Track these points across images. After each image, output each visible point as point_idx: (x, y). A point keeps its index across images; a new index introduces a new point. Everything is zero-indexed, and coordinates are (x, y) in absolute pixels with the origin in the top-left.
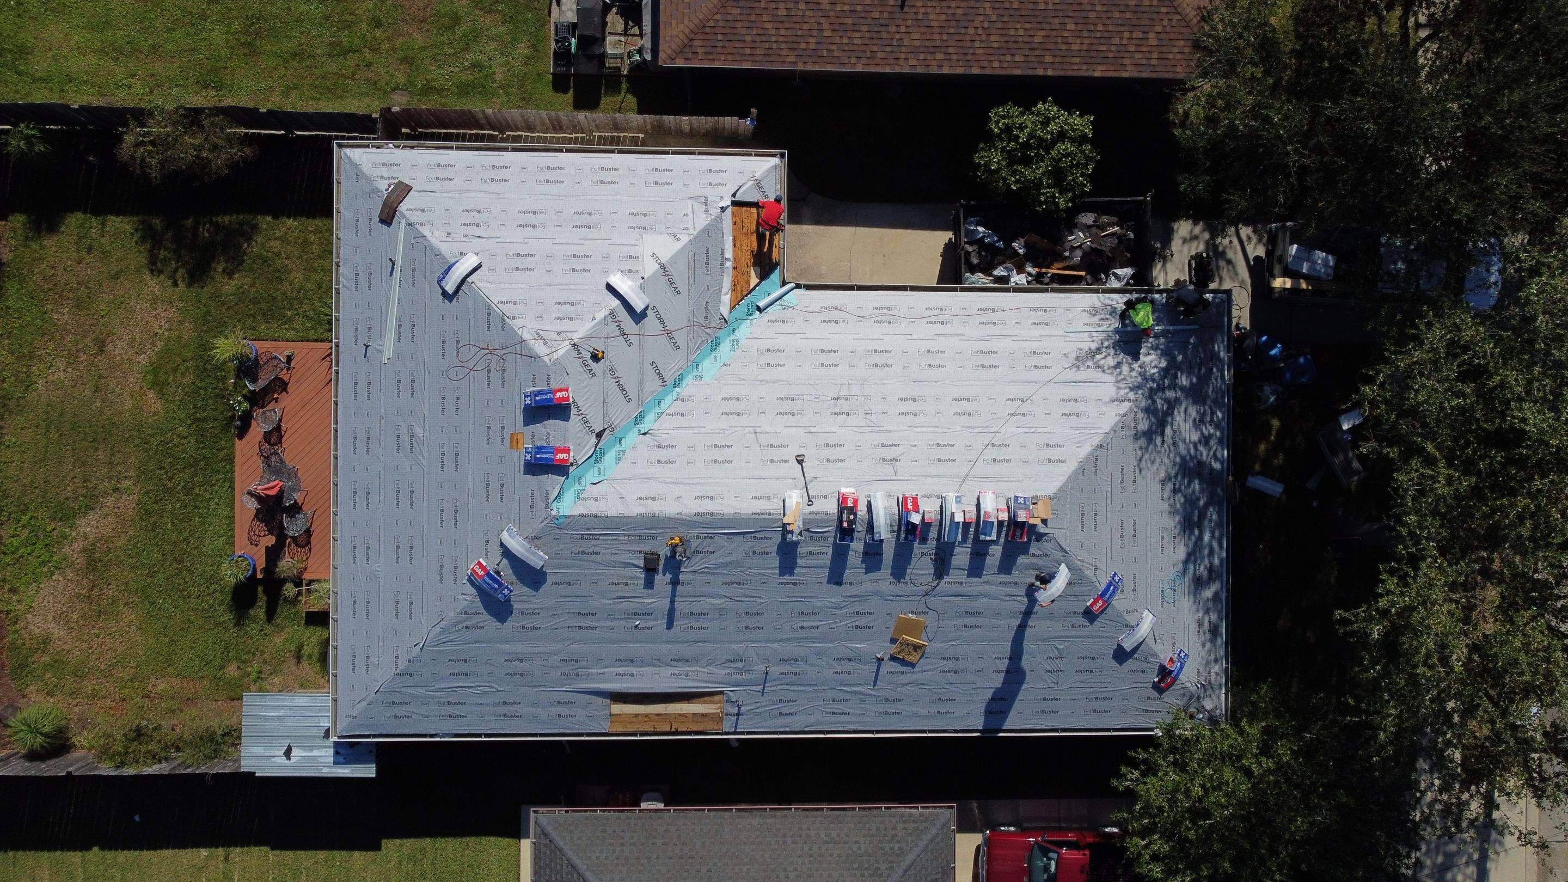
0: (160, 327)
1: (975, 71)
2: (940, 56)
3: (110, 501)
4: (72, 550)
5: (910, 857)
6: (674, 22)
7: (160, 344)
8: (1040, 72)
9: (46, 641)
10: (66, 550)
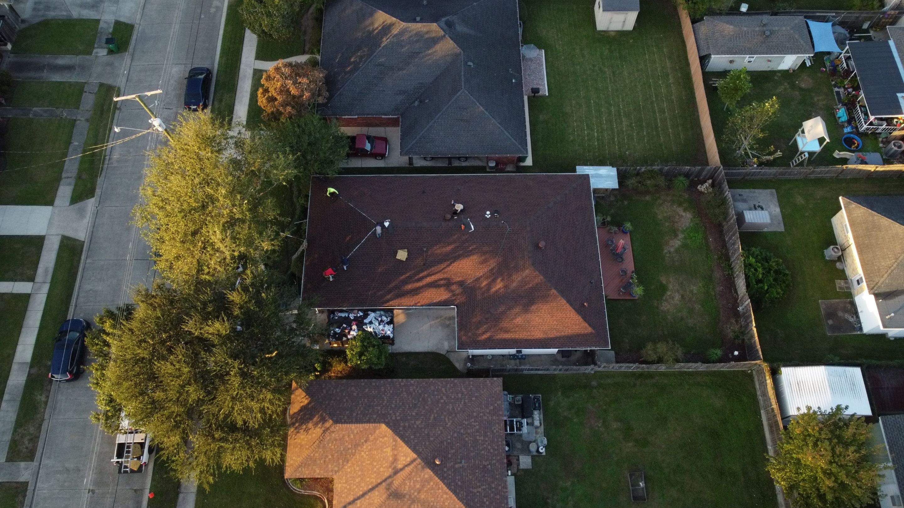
0: (664, 304)
1: (389, 380)
2: (402, 384)
3: (672, 250)
4: (681, 236)
5: (414, 141)
6: (498, 392)
7: (664, 298)
8: (366, 380)
9: (685, 210)
10: (683, 236)
